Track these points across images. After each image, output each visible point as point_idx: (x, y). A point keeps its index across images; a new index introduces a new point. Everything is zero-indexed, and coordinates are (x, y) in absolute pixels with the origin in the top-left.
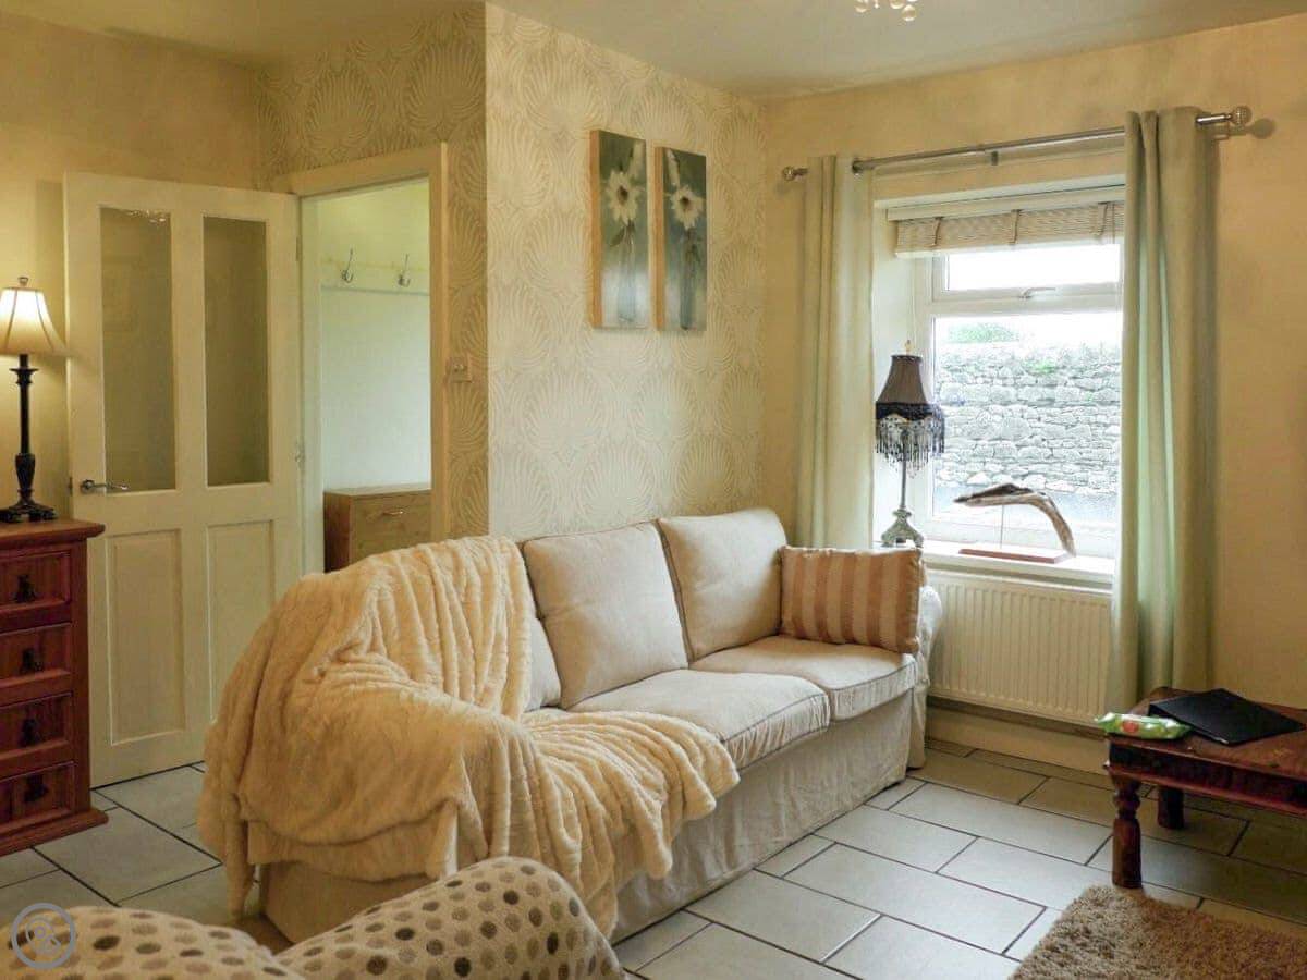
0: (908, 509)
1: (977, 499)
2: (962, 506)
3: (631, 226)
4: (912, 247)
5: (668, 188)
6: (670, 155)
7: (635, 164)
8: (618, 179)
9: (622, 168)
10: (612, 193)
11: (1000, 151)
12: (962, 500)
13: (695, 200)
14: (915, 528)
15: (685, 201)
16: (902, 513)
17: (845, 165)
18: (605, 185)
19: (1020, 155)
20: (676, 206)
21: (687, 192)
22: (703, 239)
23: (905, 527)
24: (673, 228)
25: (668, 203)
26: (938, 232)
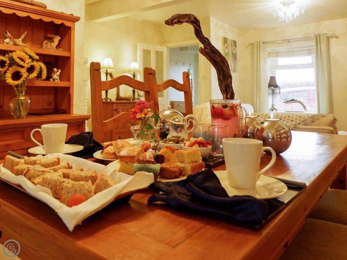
0: (274, 104)
1: (287, 102)
2: (284, 103)
3: (228, 53)
4: (273, 57)
5: (232, 47)
6: (232, 41)
7: (228, 42)
8: (226, 45)
9: (226, 43)
10: (225, 47)
11: (290, 40)
12: (284, 102)
13: (235, 49)
14: (276, 108)
15: (234, 49)
16: (273, 105)
17: (261, 43)
18: (224, 46)
19: (293, 41)
20: (233, 50)
21: (234, 47)
22: (236, 56)
23: (274, 108)
24: (233, 53)
25: (232, 49)
26: (277, 54)
